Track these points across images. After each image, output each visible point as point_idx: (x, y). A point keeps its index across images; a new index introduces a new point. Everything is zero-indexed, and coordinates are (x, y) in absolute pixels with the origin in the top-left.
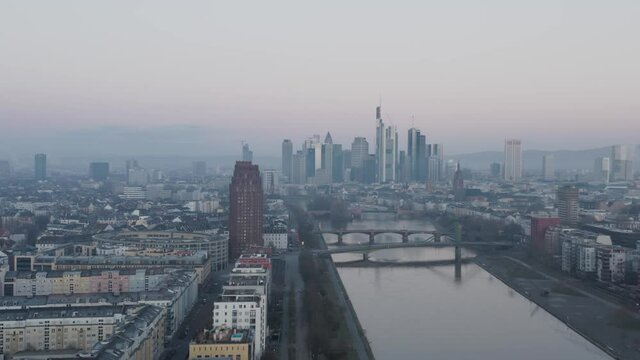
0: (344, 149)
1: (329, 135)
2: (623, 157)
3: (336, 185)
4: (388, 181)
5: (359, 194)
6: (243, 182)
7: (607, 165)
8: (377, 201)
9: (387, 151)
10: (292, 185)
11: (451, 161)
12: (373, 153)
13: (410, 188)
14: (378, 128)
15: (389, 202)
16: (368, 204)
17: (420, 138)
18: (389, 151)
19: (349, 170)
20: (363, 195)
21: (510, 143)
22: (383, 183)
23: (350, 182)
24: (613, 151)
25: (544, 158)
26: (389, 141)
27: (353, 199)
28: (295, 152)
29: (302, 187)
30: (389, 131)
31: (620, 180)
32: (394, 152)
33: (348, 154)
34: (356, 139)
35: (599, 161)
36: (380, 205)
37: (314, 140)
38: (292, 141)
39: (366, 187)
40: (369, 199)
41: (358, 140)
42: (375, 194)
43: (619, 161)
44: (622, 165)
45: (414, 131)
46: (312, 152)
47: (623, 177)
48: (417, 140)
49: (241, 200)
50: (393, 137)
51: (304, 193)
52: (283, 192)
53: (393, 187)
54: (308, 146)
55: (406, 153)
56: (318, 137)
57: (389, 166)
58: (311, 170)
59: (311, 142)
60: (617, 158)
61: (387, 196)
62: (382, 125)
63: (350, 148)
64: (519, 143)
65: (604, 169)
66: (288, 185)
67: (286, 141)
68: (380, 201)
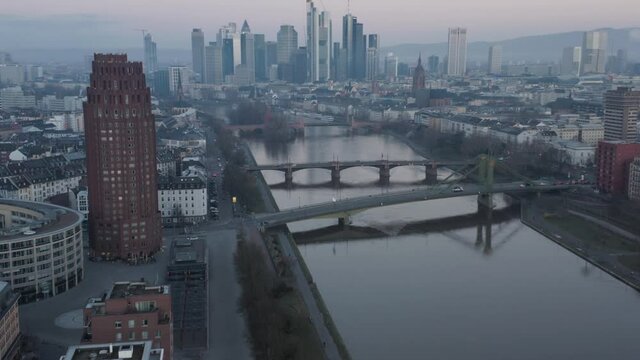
0: (267, 39)
1: (246, 24)
2: (595, 46)
3: (261, 85)
4: (322, 80)
5: (293, 98)
6: (111, 99)
7: (578, 56)
8: (316, 107)
9: (320, 42)
10: (207, 86)
11: (391, 54)
12: (304, 45)
13: (354, 89)
14: (309, 14)
15: (336, 109)
16: (306, 111)
17: (357, 27)
18: (322, 43)
19: (276, 66)
20: (298, 99)
21: (454, 32)
22: (315, 82)
23: (277, 82)
24: (584, 38)
25: (491, 49)
26: (323, 31)
27: (286, 104)
28: (206, 44)
29: (219, 88)
30: (322, 17)
31: (591, 73)
32: (329, 45)
33: (272, 46)
34: (282, 27)
35: (569, 51)
36: (323, 114)
37: (230, 29)
38: (203, 30)
39: (299, 88)
40: (308, 104)
41: (284, 28)
42: (314, 98)
43: (591, 51)
44: (594, 55)
45: (350, 19)
46: (229, 43)
47: (594, 70)
48: (353, 28)
49: (107, 137)
50: (327, 25)
51: (223, 96)
52: (195, 94)
53: (332, 88)
54: (223, 37)
55: (341, 46)
56: (234, 25)
57: (322, 62)
58: (229, 67)
59: (227, 31)
60: (588, 47)
61: (329, 101)
62: (314, 10)
63: (276, 40)
64: (464, 32)
65: (575, 60)
66: (200, 86)
67: (195, 30)
68: (322, 107)
